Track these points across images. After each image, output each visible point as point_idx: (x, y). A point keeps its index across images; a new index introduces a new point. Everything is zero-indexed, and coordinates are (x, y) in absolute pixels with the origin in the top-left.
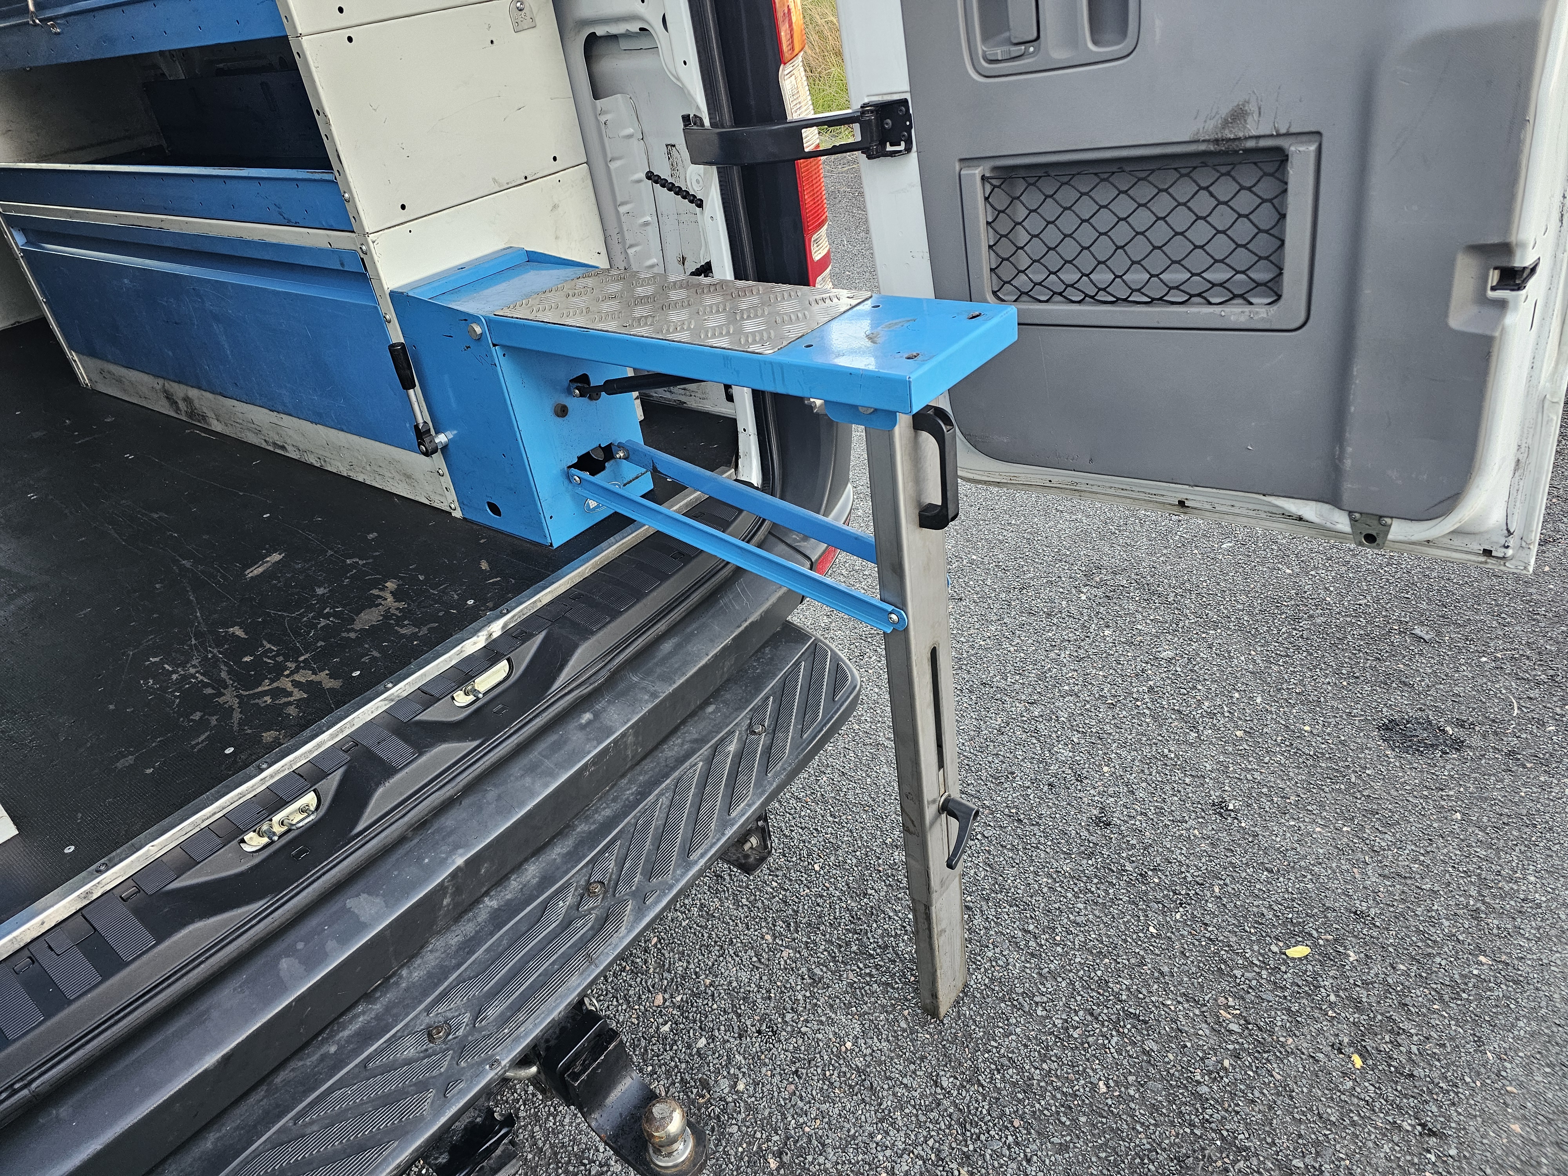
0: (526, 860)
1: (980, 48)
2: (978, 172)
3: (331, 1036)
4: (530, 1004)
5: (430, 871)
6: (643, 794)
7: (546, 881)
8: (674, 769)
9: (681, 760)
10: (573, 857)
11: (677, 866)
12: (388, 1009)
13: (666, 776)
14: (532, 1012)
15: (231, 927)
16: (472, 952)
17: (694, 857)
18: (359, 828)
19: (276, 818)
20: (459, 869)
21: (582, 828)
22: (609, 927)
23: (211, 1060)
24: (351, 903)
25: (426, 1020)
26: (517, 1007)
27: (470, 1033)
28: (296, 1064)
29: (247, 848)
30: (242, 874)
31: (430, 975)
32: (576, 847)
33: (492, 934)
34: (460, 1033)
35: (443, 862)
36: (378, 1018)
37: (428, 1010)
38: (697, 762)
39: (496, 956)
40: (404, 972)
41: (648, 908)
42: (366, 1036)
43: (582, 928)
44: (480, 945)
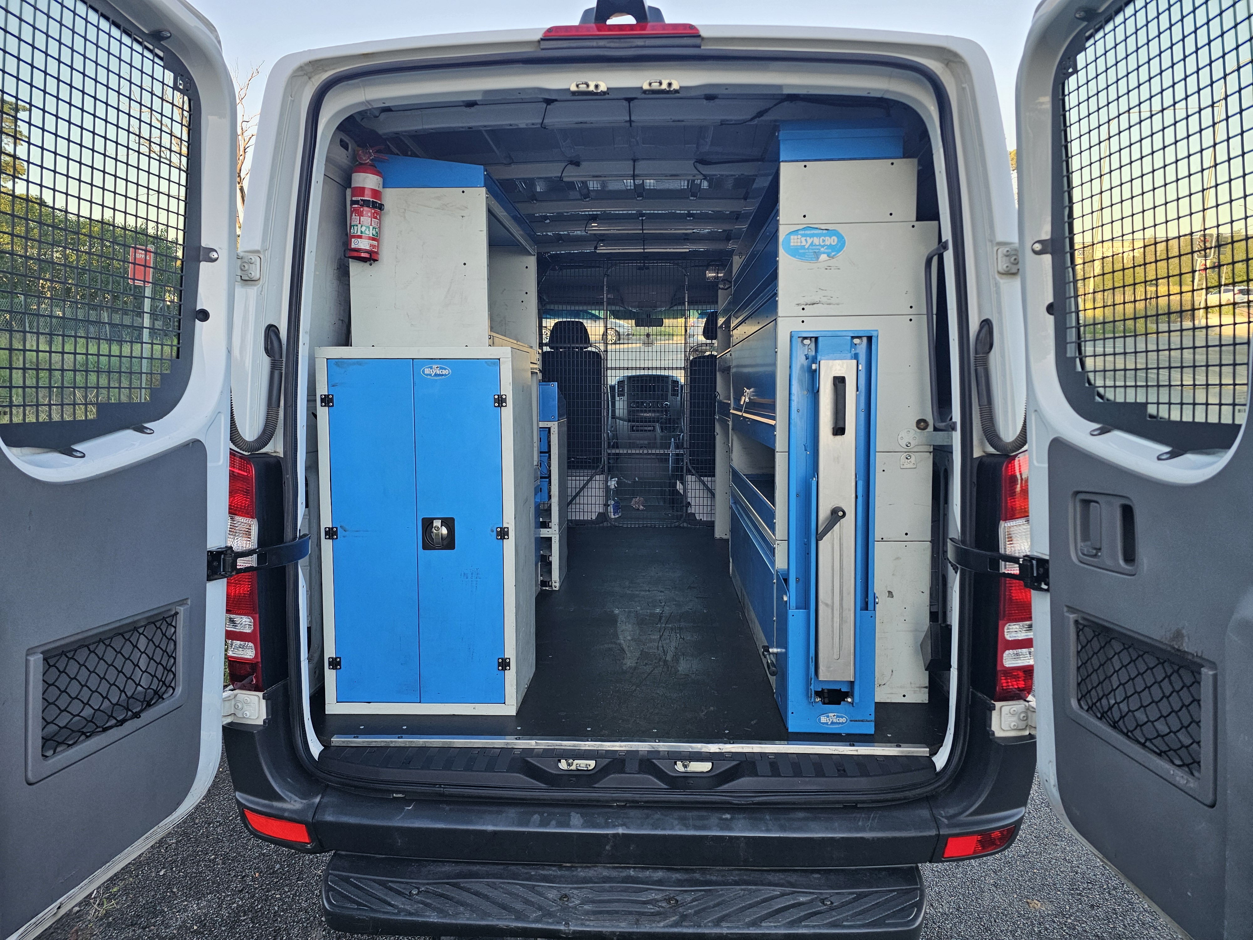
0: (662, 868)
1: (1080, 544)
2: (1072, 617)
3: (538, 869)
4: (599, 916)
5: (607, 826)
6: (736, 883)
7: (660, 882)
8: (763, 885)
9: (770, 884)
10: (680, 883)
11: (712, 921)
12: (561, 876)
13: (756, 884)
14: (597, 920)
15: (530, 786)
16: (604, 882)
17: (724, 924)
18: (596, 786)
19: (576, 762)
20: (618, 834)
21: (697, 876)
22: (658, 918)
23: (490, 828)
24: (573, 814)
25: (567, 892)
26: (594, 913)
27: (572, 908)
28: (520, 867)
29: (560, 765)
30: (551, 774)
31: (585, 878)
32: (686, 880)
33: (618, 883)
34: (570, 905)
35: (614, 826)
36: (555, 877)
37: (571, 888)
38: (777, 891)
39: (611, 890)
40: (579, 869)
41: (681, 926)
42: (545, 879)
43: (650, 908)
44: (610, 882)
